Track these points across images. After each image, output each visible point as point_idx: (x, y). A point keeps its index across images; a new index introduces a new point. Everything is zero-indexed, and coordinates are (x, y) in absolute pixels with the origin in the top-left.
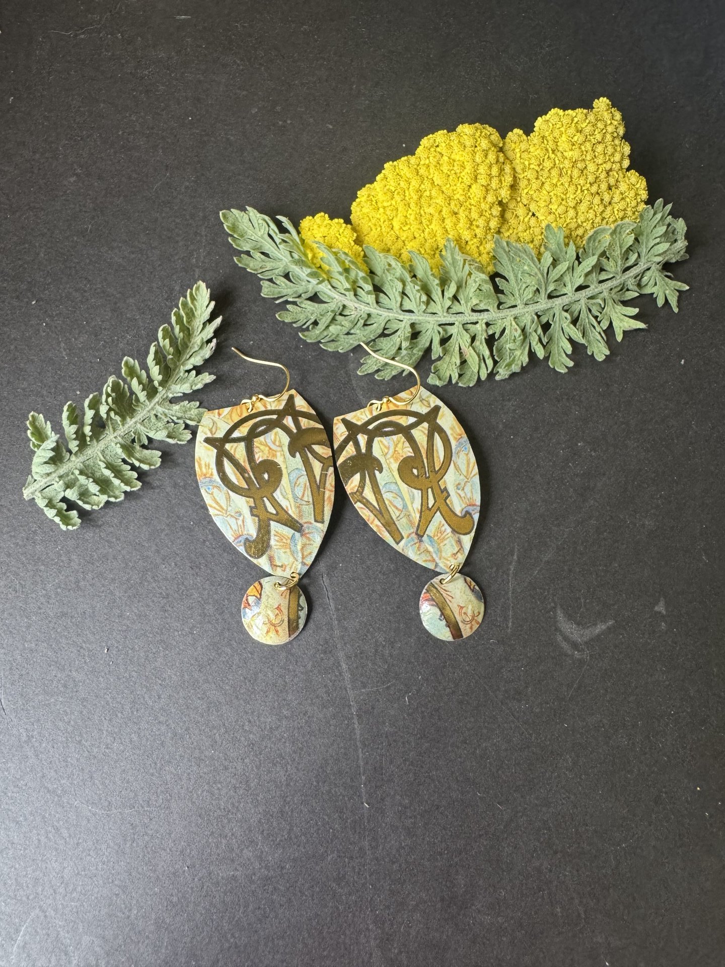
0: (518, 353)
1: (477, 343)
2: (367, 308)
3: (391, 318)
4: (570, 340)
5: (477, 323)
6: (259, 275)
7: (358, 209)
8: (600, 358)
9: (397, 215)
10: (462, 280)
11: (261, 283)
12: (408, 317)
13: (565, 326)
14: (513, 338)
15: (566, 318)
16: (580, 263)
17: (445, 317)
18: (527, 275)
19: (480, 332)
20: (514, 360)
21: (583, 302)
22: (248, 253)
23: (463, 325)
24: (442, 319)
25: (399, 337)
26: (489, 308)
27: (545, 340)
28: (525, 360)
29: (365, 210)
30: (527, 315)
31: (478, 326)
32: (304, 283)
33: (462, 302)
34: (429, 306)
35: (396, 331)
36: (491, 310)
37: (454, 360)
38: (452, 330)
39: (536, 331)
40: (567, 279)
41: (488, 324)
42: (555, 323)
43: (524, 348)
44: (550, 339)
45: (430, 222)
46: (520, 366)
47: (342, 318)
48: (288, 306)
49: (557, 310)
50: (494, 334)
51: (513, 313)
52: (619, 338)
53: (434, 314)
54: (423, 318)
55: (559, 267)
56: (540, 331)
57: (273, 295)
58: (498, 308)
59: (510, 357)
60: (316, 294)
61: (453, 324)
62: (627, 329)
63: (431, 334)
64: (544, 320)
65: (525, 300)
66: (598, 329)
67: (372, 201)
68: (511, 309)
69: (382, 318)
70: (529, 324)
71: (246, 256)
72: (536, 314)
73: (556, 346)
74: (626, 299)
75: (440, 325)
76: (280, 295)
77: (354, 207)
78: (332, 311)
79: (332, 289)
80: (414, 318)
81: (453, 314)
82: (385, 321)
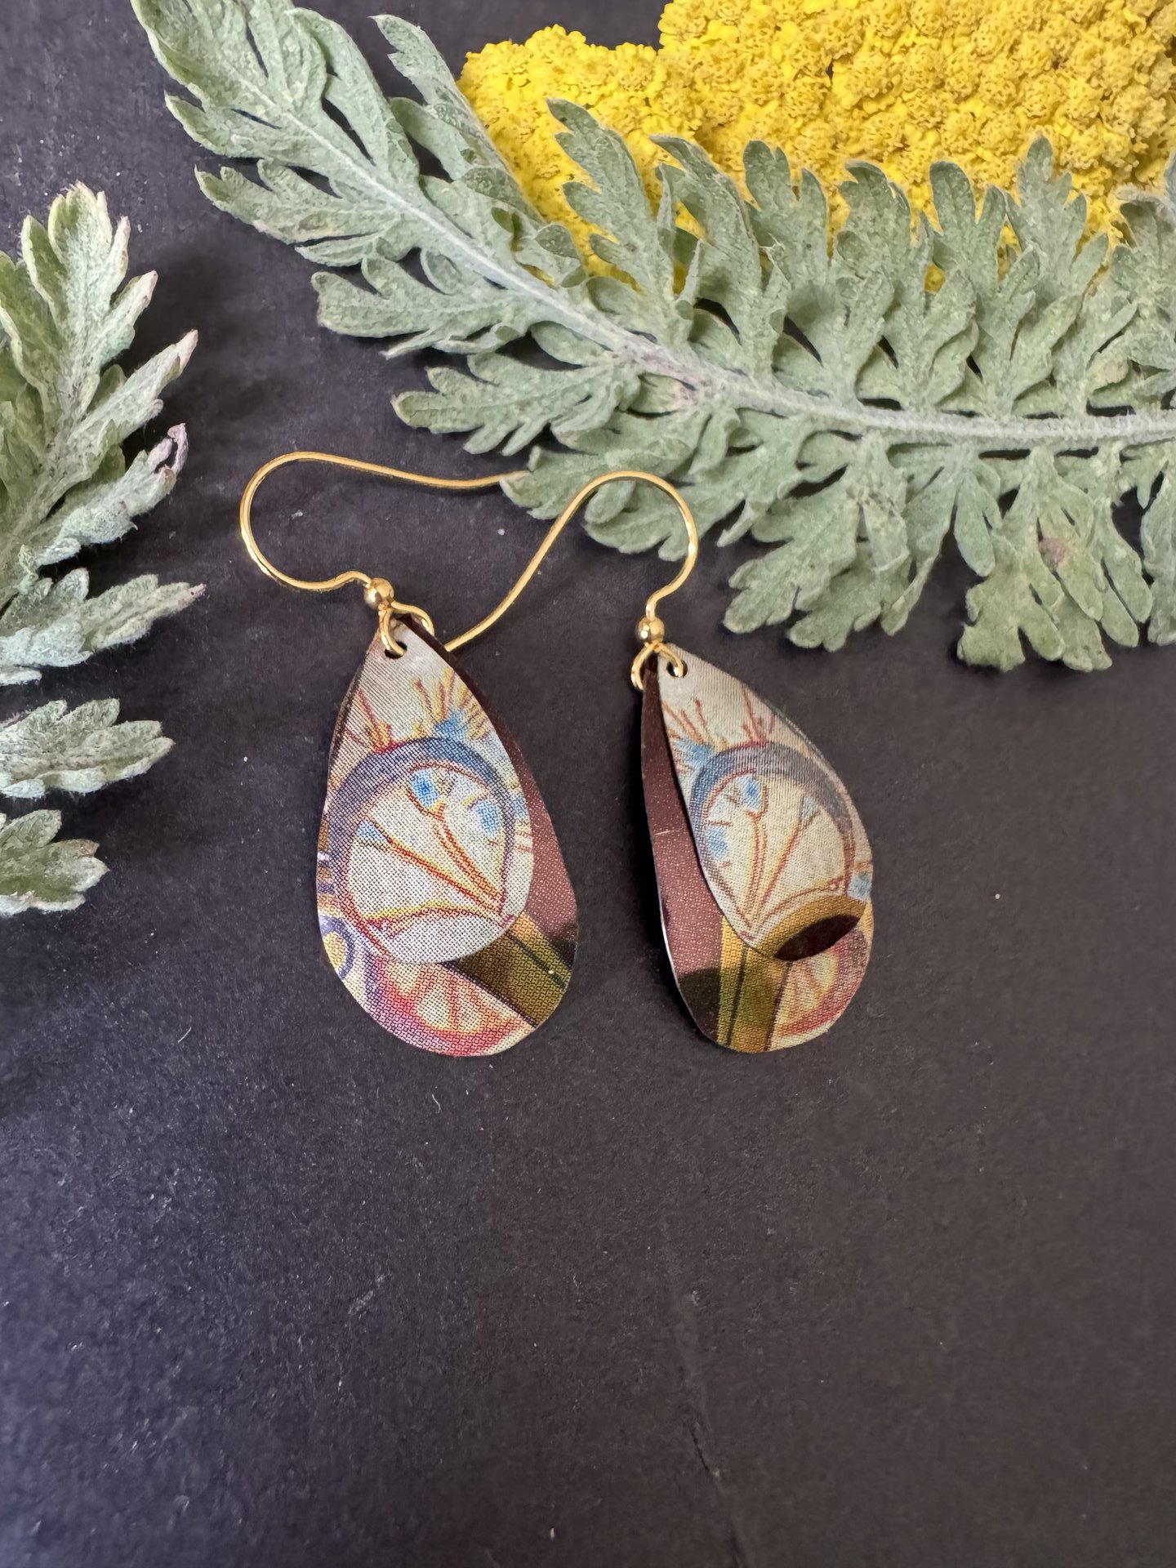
2: (737, 387)
3: (822, 427)
5: (1095, 451)
6: (303, 251)
11: (314, 276)
12: (882, 425)
19: (1102, 485)
22: (246, 165)
23: (1058, 456)
24: (999, 431)
25: (851, 495)
26: (1135, 404)
31: (1096, 463)
32: (476, 293)
35: (838, 474)
36: (1142, 410)
38: (1021, 474)
41: (1126, 457)
47: (642, 421)
48: (432, 373)
50: (1135, 491)
53: (971, 414)
54: (936, 429)
57: (365, 326)
58: (1164, 403)
60: (528, 334)
61: (1021, 454)
63: (955, 485)
69: (792, 423)
71: (240, 178)
75: (985, 455)
76: (392, 330)
79: (601, 316)
80: (904, 423)
81: (1032, 417)
82: (803, 435)
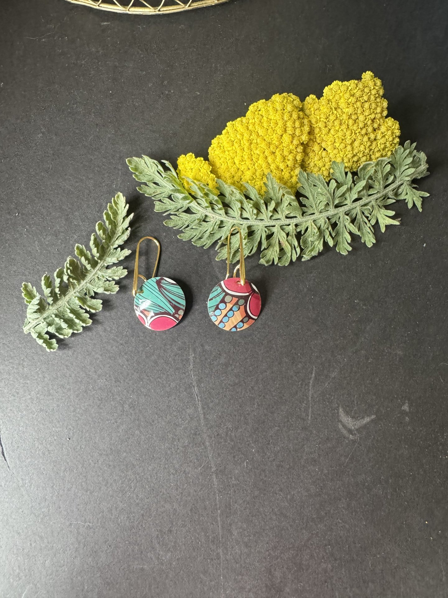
0: (317, 243)
1: (290, 238)
2: (220, 217)
3: (235, 223)
4: (351, 233)
5: (289, 225)
6: (152, 198)
7: (213, 152)
8: (369, 245)
9: (236, 156)
10: (279, 199)
11: (154, 202)
12: (246, 223)
13: (347, 224)
14: (313, 233)
15: (347, 219)
16: (355, 185)
17: (269, 222)
18: (321, 195)
19: (292, 231)
20: (314, 248)
21: (358, 208)
22: (145, 183)
23: (281, 227)
24: (267, 223)
26: (297, 216)
27: (334, 235)
28: (321, 248)
29: (216, 153)
30: (321, 218)
31: (290, 227)
33: (280, 212)
34: (259, 216)
36: (298, 217)
37: (275, 248)
38: (274, 230)
39: (328, 229)
40: (347, 195)
41: (296, 225)
42: (340, 222)
43: (320, 240)
44: (337, 234)
45: (258, 159)
46: (317, 252)
47: (205, 223)
48: (171, 217)
49: (341, 215)
50: (301, 231)
51: (312, 218)
52: (383, 230)
53: (262, 220)
54: (255, 223)
55: (341, 188)
56: (330, 228)
57: (161, 210)
58: (303, 215)
59: (312, 245)
60: (188, 209)
61: (274, 226)
62: (388, 224)
63: (261, 233)
64: (333, 221)
65: (320, 210)
66: (369, 225)
67: (221, 146)
68: (311, 216)
69: (230, 223)
70: (323, 225)
71: (144, 186)
72: (328, 218)
73: (341, 237)
74: (387, 204)
75: (266, 227)
76: (166, 210)
77: (210, 150)
78: (198, 219)
79: (198, 205)
80: (249, 223)
81: (274, 220)
82: (232, 225)
